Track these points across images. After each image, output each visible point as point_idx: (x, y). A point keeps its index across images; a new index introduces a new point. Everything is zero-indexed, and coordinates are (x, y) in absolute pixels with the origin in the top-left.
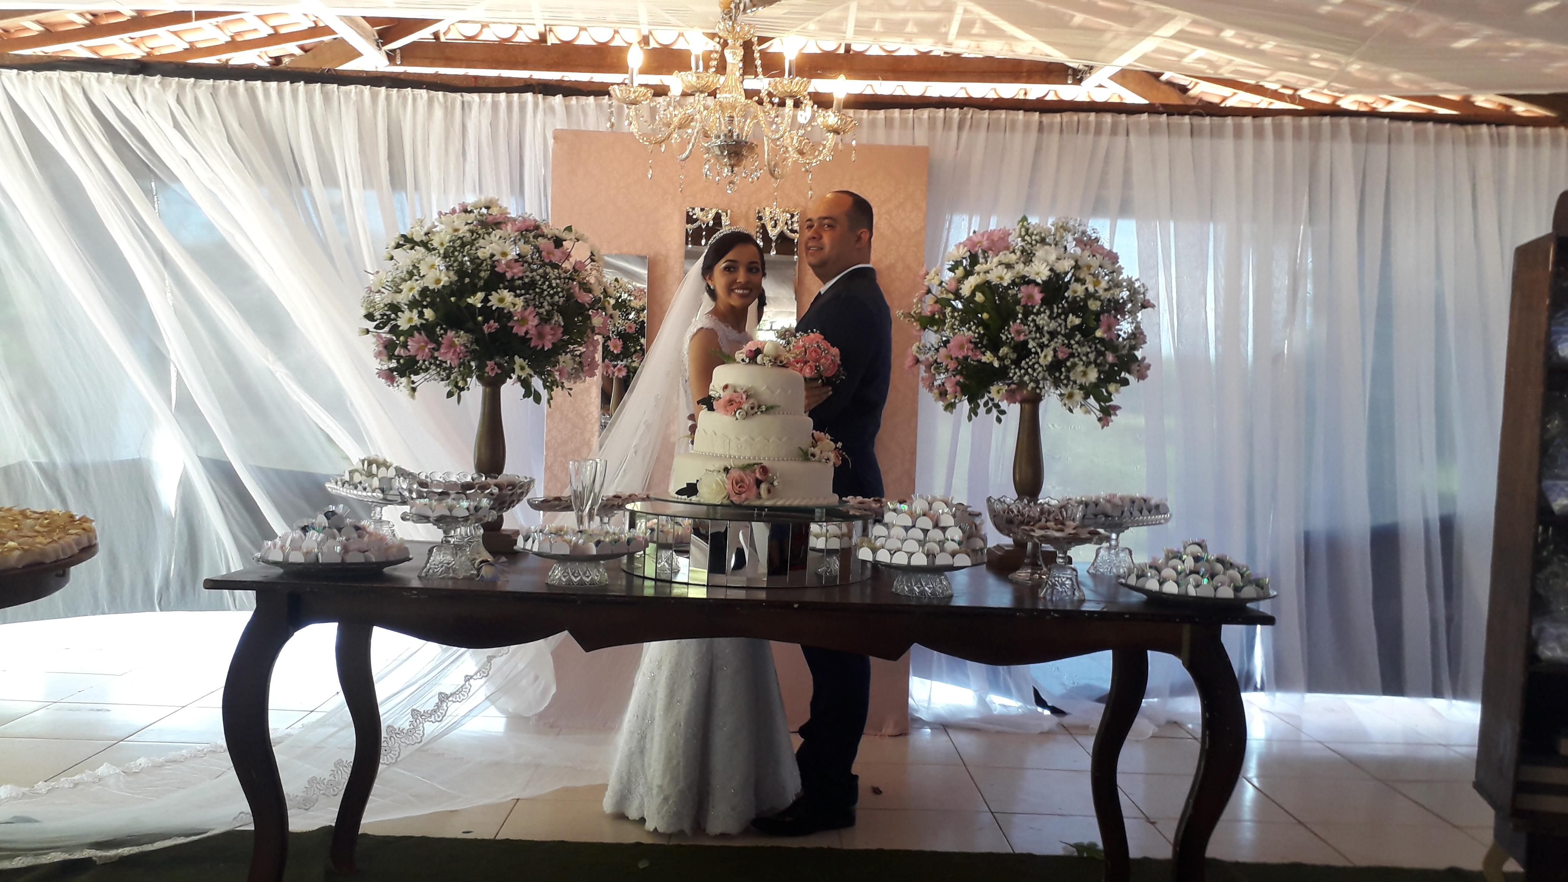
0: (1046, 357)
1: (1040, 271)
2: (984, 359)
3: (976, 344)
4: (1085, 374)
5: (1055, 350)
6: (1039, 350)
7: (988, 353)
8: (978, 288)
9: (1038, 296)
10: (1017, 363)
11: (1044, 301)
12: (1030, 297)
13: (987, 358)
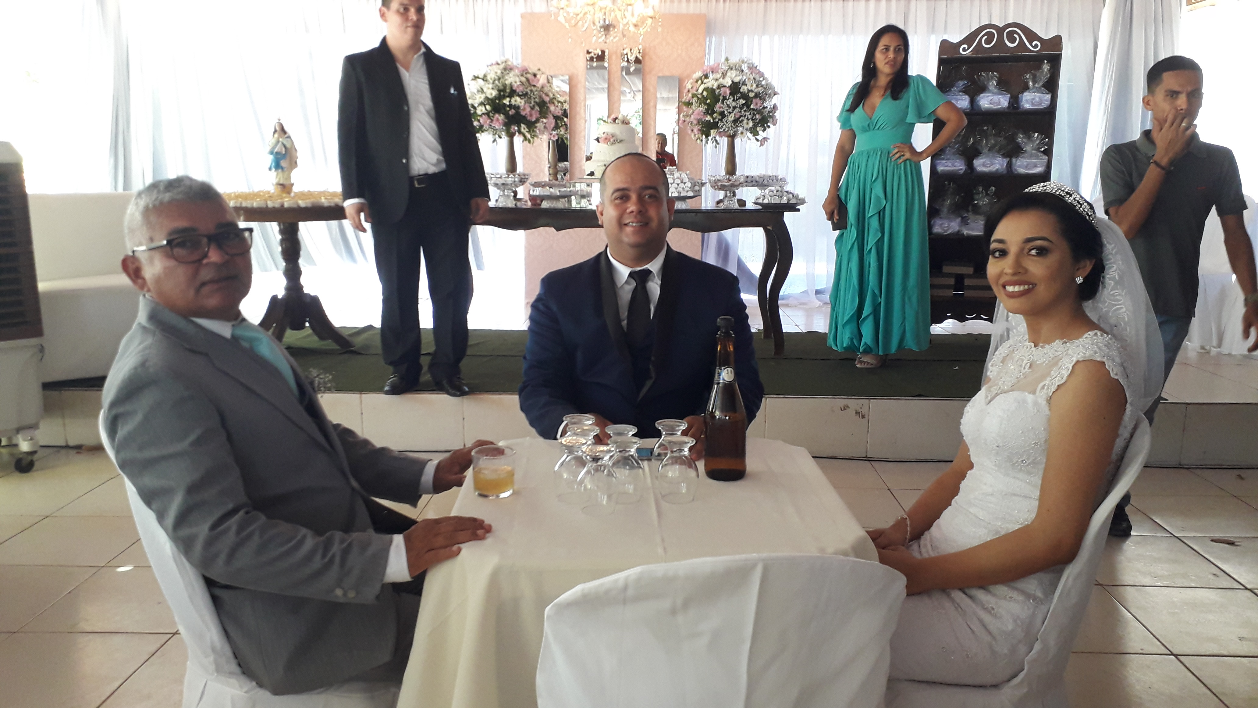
0: (731, 118)
1: (728, 82)
2: (707, 119)
3: (705, 113)
4: (748, 124)
5: (735, 114)
6: (729, 115)
7: (709, 117)
8: (705, 89)
9: (728, 92)
10: (721, 120)
11: (730, 94)
12: (725, 93)
13: (708, 118)
